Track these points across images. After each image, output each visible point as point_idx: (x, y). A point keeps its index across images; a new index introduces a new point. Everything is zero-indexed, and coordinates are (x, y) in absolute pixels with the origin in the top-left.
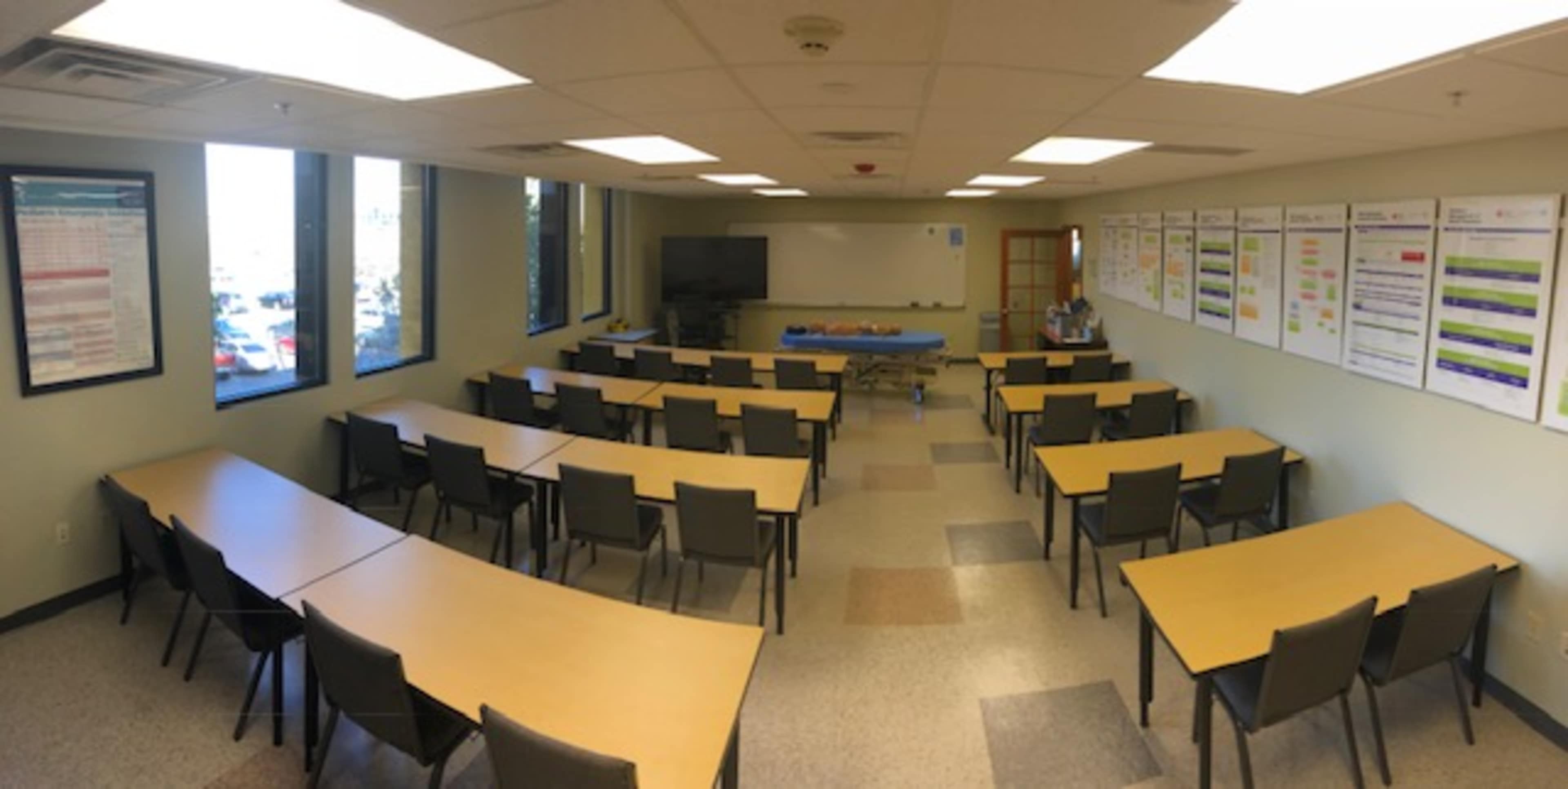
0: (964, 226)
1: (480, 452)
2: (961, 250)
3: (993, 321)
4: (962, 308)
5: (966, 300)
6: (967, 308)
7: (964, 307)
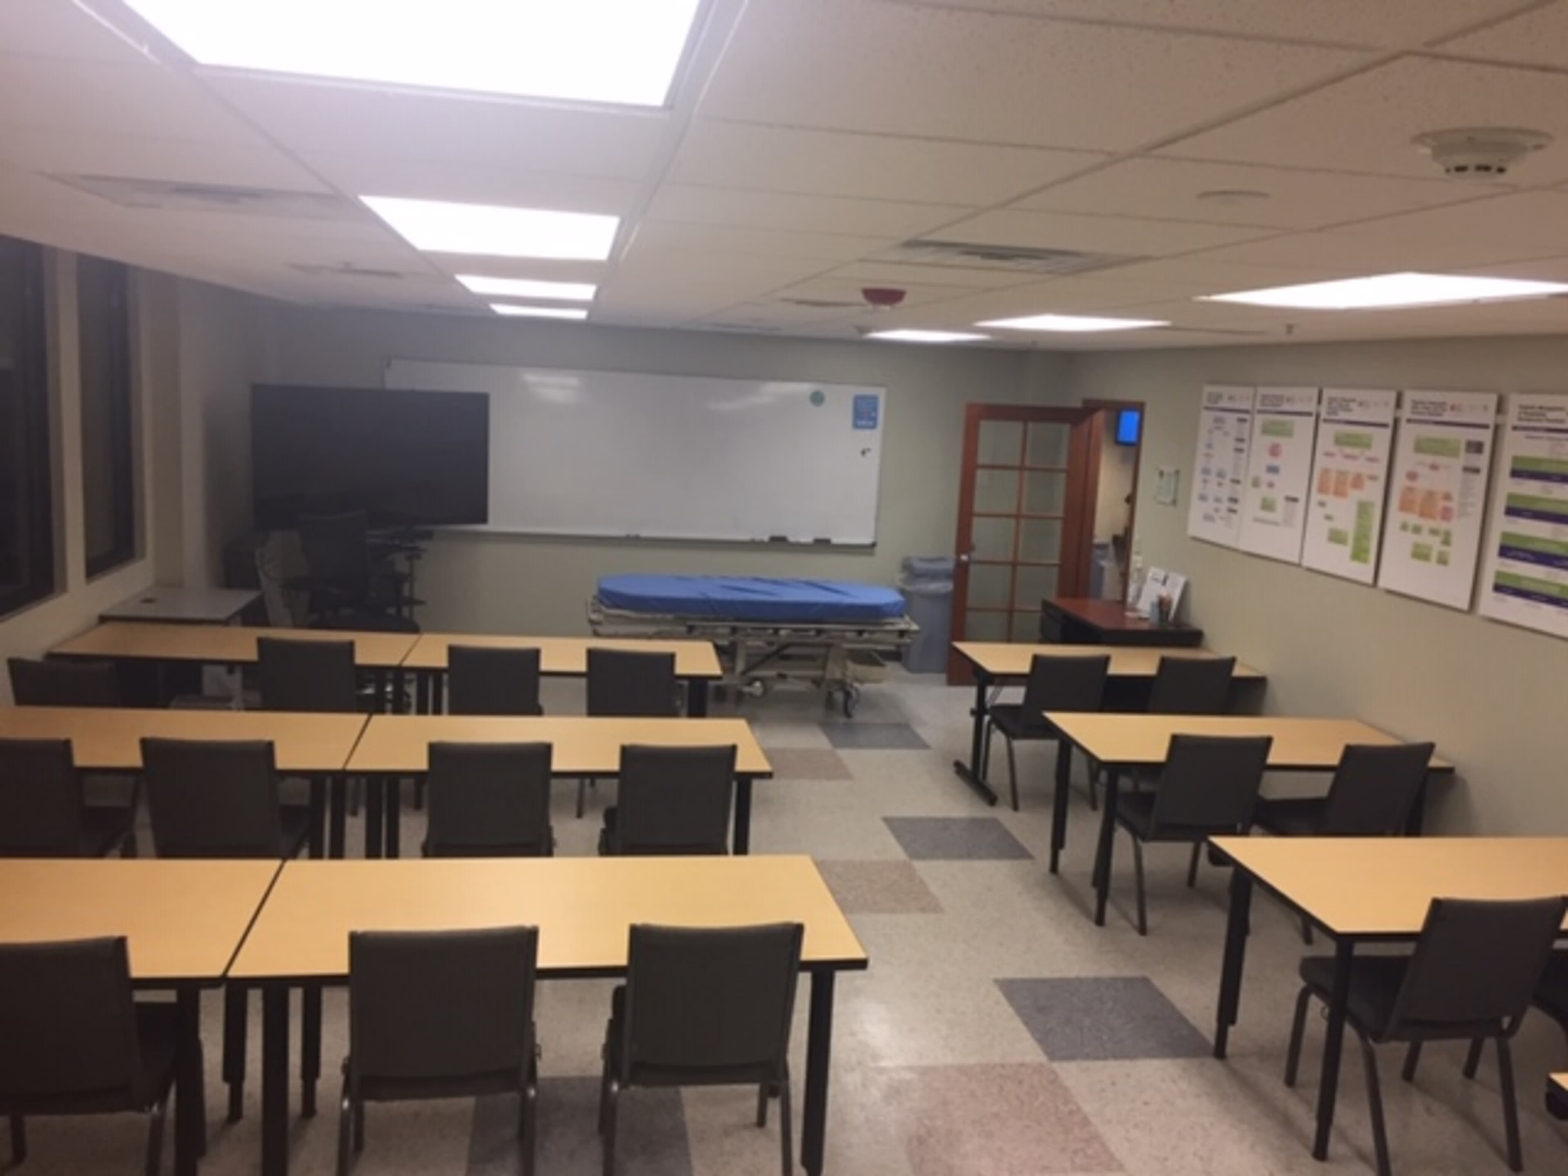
0: (881, 393)
1: (119, 945)
2: (872, 438)
3: (934, 576)
4: (869, 549)
5: (876, 532)
6: (877, 549)
7: (873, 545)
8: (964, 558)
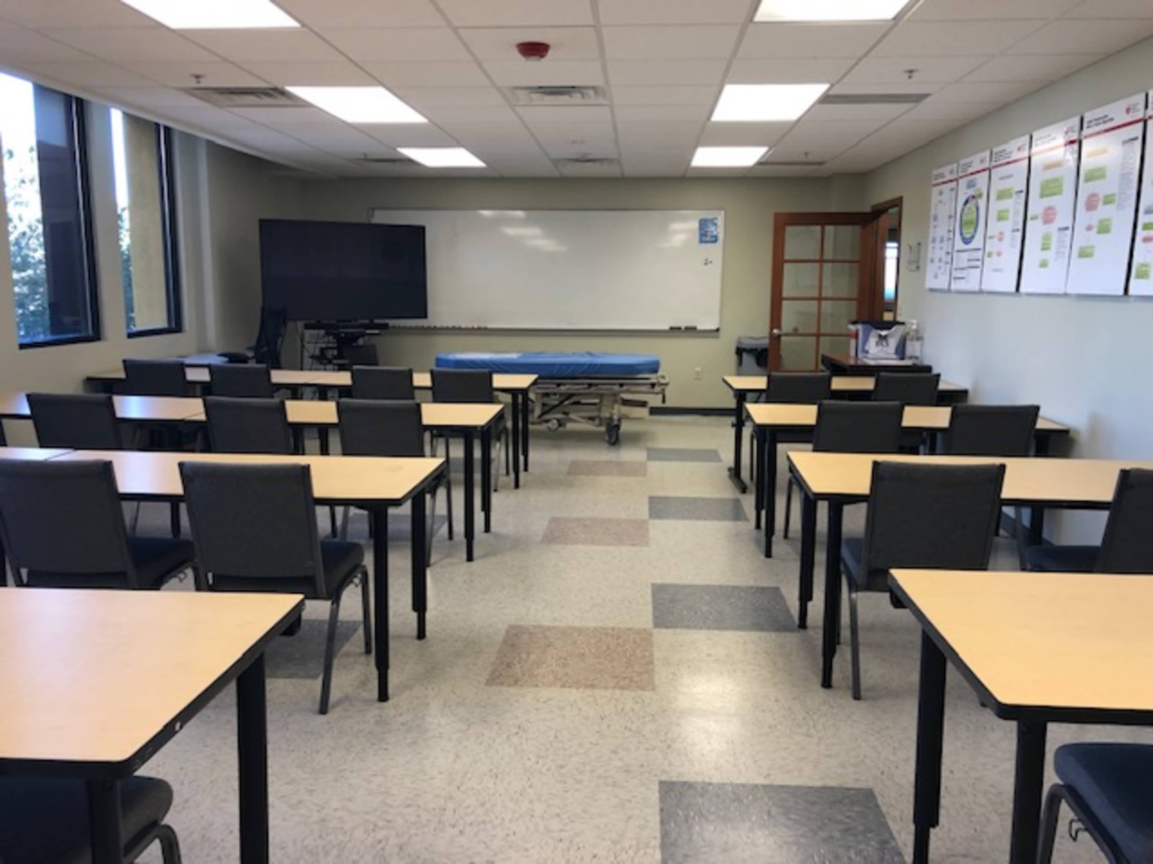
0: (719, 215)
2: (715, 251)
4: (716, 332)
5: (721, 321)
6: (722, 332)
7: (718, 330)
8: (775, 331)
